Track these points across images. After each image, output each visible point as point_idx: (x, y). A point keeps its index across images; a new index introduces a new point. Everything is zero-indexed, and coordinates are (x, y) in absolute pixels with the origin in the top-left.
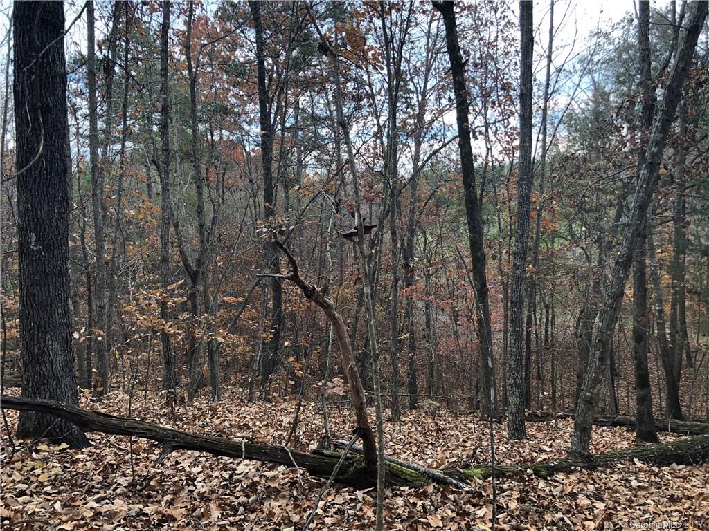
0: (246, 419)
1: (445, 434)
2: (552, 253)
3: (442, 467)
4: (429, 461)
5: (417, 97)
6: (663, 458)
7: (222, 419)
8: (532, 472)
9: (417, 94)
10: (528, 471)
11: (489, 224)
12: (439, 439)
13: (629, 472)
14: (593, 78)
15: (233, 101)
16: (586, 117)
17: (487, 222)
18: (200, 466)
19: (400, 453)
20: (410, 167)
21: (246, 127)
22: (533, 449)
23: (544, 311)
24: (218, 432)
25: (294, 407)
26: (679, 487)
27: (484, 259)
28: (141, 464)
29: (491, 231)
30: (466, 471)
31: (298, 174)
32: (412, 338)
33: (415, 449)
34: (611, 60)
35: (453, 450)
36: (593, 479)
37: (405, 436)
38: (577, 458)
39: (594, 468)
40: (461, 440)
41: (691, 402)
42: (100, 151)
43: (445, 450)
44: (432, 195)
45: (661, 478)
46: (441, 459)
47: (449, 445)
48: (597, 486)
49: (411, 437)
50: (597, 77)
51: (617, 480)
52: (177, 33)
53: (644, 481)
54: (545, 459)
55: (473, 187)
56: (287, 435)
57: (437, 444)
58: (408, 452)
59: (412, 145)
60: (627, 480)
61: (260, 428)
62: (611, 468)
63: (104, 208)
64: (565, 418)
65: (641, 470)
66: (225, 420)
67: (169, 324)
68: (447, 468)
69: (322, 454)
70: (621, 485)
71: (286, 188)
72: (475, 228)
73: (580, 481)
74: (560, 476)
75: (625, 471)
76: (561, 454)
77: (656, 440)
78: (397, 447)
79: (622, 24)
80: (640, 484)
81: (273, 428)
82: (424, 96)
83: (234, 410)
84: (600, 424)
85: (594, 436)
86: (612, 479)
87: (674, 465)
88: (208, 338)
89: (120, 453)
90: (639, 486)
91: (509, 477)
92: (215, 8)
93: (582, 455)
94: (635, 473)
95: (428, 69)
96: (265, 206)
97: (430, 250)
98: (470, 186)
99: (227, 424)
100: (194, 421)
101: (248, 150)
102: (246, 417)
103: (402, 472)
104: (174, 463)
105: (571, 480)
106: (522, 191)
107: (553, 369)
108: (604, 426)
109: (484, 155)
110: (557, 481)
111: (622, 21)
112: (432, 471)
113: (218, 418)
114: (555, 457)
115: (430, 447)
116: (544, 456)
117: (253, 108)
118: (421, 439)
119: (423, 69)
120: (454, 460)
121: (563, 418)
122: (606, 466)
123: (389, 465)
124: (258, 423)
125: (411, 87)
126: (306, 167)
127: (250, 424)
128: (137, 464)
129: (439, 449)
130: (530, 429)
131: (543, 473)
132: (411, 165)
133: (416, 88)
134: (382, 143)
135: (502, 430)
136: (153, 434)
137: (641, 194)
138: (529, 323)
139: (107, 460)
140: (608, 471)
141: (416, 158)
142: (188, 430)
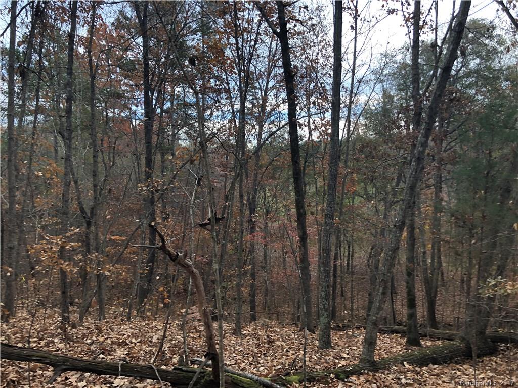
0: (125, 336)
1: (273, 346)
2: (353, 208)
3: (270, 375)
4: (261, 369)
5: (261, 93)
6: (423, 361)
7: (106, 337)
8: (334, 376)
9: (261, 91)
10: (332, 375)
11: (310, 185)
12: (269, 350)
13: (400, 372)
14: (383, 86)
15: (124, 88)
16: (378, 112)
17: (309, 184)
18: (85, 381)
19: (240, 363)
20: (255, 143)
21: (134, 108)
22: (336, 356)
23: (347, 247)
24: (101, 350)
25: (162, 325)
26: (433, 383)
27: (305, 214)
28: (37, 380)
29: (310, 190)
30: (287, 378)
31: (172, 144)
32: (253, 269)
33: (251, 359)
34: (394, 74)
35: (279, 359)
36: (376, 379)
37: (244, 348)
38: (365, 364)
39: (377, 371)
40: (285, 350)
41: (443, 312)
42: (16, 121)
43: (273, 359)
44: (270, 164)
45: (422, 376)
46: (271, 367)
47: (276, 355)
48: (378, 384)
49: (249, 349)
50: (386, 85)
51: (392, 379)
52: (82, 39)
53: (410, 379)
54: (343, 366)
55: (299, 164)
56: (156, 350)
57: (267, 355)
58: (246, 362)
59: (257, 127)
60: (399, 379)
61: (135, 344)
62: (388, 370)
63: (17, 170)
64: (359, 328)
65: (408, 370)
66: (107, 338)
67: (66, 263)
68: (273, 377)
69: (181, 370)
70: (395, 383)
71: (163, 155)
72: (299, 192)
73: (367, 381)
74: (353, 378)
75: (397, 372)
76: (355, 360)
77: (419, 344)
78: (239, 357)
79: (402, 50)
80: (408, 382)
81: (145, 344)
82: (266, 92)
83: (115, 328)
84: (383, 332)
85: (379, 342)
86: (389, 378)
87: (431, 365)
88: (98, 272)
89: (20, 371)
90: (407, 383)
91: (318, 381)
92: (112, 20)
93: (369, 361)
94: (405, 373)
95: (269, 74)
96: (145, 171)
97: (268, 202)
98: (297, 162)
99: (109, 341)
100: (83, 339)
101: (134, 125)
102: (124, 335)
103: (241, 381)
104: (64, 379)
105: (361, 381)
106: (331, 171)
107: (352, 288)
108: (385, 334)
109: (307, 136)
110: (351, 382)
111: (403, 48)
112: (263, 379)
113: (103, 336)
114: (351, 363)
115: (263, 356)
116: (343, 363)
117: (139, 95)
118: (256, 350)
119: (266, 73)
120: (279, 367)
121: (358, 328)
122: (385, 368)
123: (232, 376)
124: (133, 340)
125: (257, 85)
126: (179, 139)
127: (127, 341)
128: (34, 380)
129: (269, 358)
130: (335, 338)
131: (342, 377)
132: (256, 142)
133: (260, 86)
134: (235, 124)
135: (315, 339)
136: (47, 360)
137: (411, 179)
138: (336, 258)
139: (10, 378)
140: (386, 372)
141: (259, 136)
142: (78, 347)
